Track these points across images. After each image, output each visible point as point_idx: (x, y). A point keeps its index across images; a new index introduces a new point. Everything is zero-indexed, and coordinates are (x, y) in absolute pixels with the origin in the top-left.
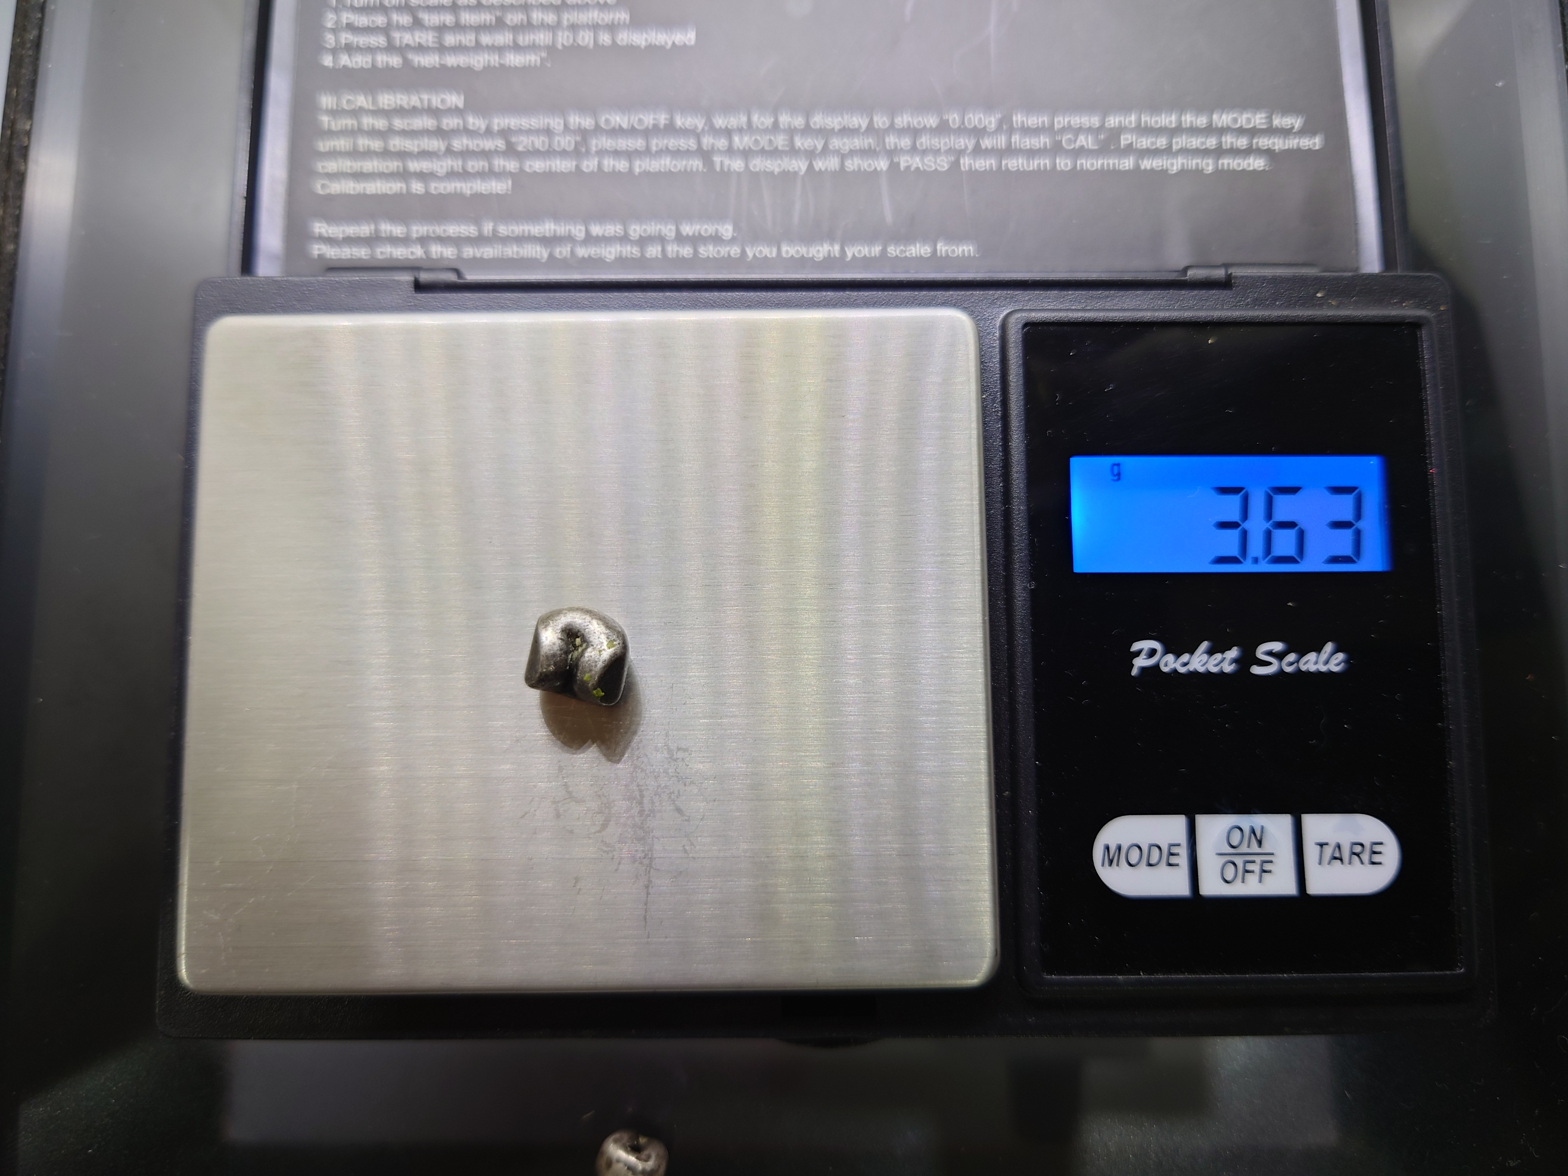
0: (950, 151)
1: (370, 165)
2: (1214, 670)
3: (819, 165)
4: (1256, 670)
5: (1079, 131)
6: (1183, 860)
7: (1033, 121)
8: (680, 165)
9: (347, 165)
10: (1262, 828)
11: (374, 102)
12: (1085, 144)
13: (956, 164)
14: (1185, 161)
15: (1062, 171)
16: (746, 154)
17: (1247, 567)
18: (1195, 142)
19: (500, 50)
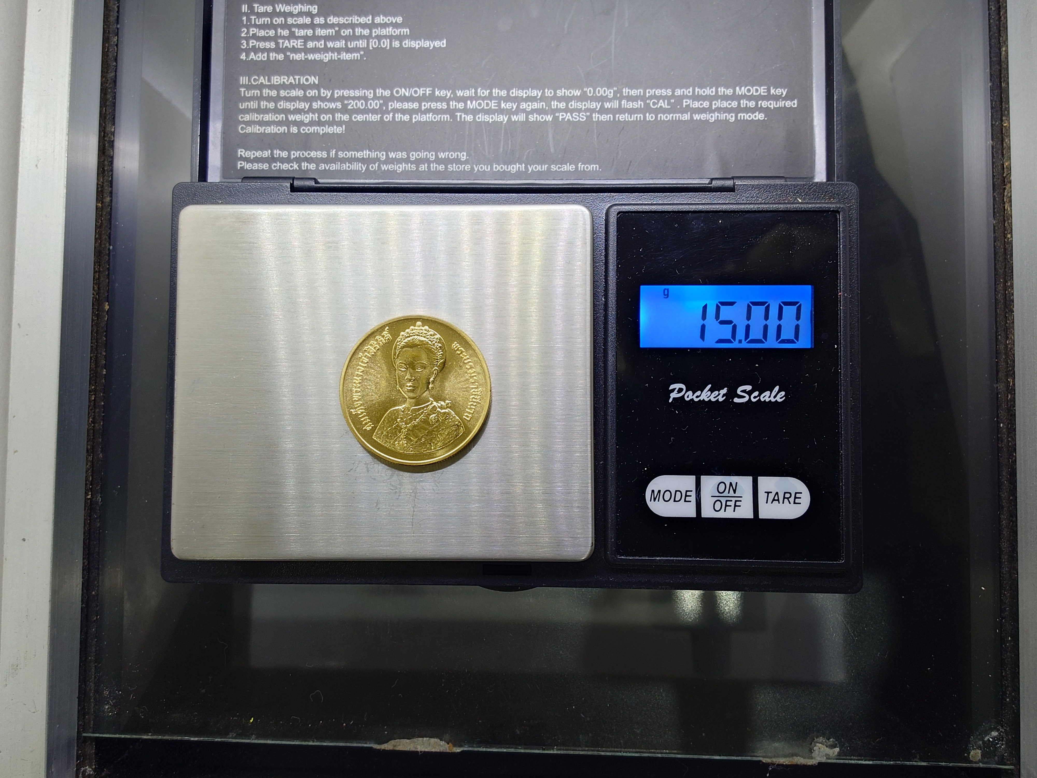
0: (587, 110)
1: (268, 117)
2: (713, 400)
3: (514, 118)
4: (736, 400)
5: (659, 98)
6: (693, 499)
7: (634, 92)
8: (438, 118)
9: (255, 117)
10: (737, 483)
11: (269, 80)
12: (663, 105)
13: (590, 118)
14: (719, 115)
15: (650, 121)
16: (474, 112)
17: (735, 345)
18: (725, 104)
19: (339, 50)
